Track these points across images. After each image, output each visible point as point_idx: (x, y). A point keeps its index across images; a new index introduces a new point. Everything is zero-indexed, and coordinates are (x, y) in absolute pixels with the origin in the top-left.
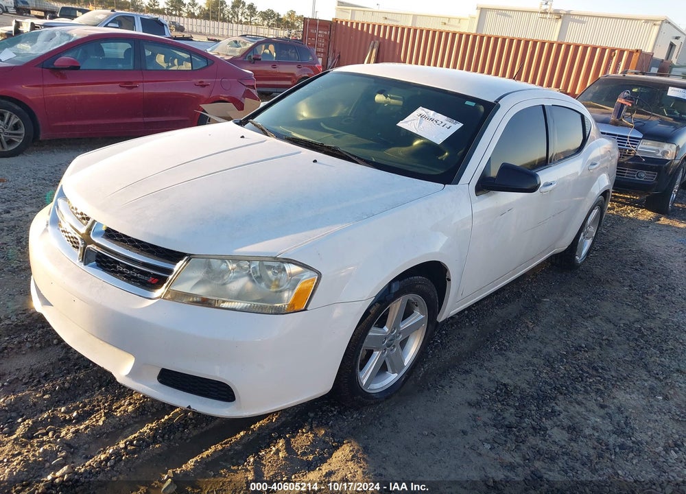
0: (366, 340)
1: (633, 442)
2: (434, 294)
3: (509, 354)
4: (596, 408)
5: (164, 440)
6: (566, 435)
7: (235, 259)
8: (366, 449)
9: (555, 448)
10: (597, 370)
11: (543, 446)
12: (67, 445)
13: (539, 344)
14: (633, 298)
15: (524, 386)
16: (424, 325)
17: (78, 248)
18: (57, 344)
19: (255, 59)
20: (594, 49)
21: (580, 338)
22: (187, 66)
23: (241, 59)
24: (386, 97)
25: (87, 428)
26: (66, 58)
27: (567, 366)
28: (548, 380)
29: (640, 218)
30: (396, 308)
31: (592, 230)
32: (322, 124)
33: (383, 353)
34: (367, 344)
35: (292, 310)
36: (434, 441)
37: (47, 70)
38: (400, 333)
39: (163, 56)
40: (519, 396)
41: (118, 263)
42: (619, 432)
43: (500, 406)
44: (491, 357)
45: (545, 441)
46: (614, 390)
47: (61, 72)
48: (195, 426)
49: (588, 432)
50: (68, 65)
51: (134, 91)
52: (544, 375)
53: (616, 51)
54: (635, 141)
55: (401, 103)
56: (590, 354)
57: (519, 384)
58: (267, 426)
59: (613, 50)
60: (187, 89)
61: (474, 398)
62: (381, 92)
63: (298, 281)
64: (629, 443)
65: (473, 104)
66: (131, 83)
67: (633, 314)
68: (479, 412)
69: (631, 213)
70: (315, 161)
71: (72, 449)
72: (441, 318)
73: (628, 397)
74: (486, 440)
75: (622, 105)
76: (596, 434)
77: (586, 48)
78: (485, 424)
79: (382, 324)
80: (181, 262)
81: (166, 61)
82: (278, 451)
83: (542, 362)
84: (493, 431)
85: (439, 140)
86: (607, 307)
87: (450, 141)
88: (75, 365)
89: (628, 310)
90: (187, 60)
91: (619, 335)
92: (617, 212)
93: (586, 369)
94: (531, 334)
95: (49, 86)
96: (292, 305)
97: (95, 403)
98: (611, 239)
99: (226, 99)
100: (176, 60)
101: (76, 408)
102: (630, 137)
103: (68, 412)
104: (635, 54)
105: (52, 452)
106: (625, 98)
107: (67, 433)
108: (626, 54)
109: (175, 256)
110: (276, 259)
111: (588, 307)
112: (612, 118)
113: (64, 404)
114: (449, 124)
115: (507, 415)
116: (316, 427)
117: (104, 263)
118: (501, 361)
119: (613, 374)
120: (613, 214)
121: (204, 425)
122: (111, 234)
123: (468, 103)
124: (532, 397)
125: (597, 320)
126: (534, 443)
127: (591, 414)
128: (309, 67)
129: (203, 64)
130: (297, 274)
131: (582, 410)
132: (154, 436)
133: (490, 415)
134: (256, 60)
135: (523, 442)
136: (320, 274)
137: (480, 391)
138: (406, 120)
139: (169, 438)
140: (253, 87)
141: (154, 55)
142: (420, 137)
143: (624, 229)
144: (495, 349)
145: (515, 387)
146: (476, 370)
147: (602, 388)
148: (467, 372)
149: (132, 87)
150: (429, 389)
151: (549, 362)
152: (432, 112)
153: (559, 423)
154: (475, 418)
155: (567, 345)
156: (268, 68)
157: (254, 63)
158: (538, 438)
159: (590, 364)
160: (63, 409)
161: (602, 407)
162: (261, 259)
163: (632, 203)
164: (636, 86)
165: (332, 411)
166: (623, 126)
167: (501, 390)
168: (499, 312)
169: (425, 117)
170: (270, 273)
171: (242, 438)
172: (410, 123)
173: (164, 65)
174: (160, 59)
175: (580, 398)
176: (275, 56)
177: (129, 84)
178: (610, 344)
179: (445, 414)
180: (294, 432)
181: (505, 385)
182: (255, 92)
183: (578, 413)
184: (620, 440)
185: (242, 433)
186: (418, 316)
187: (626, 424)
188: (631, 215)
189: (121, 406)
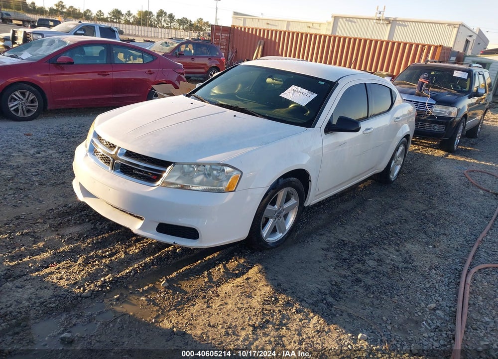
0: (265, 211)
1: (412, 266)
2: (302, 189)
3: (346, 226)
4: (394, 252)
5: (158, 264)
6: (376, 263)
7: (198, 165)
8: (266, 268)
9: (369, 269)
10: (397, 234)
11: (363, 268)
12: (107, 266)
13: (364, 222)
14: (424, 199)
15: (354, 241)
16: (297, 207)
17: (109, 163)
18: (88, 222)
19: (179, 54)
20: (411, 45)
21: (389, 219)
22: (140, 61)
23: (170, 54)
24: (273, 80)
25: (116, 259)
26: (64, 57)
27: (380, 232)
28: (368, 239)
29: (436, 155)
30: (281, 194)
31: (401, 160)
32: (236, 96)
33: (274, 221)
34: (266, 214)
35: (228, 190)
36: (303, 265)
37: (53, 65)
38: (283, 210)
39: (123, 54)
40: (351, 246)
41: (133, 169)
42: (405, 261)
43: (340, 250)
44: (336, 228)
45: (364, 265)
46: (405, 243)
47: (61, 65)
48: (174, 258)
49: (388, 262)
50: (66, 61)
51: (107, 77)
52: (366, 236)
53: (426, 46)
54: (430, 105)
55: (281, 83)
56: (394, 226)
57: (351, 240)
58: (213, 258)
59: (424, 46)
60: (140, 75)
61: (325, 246)
62: (270, 77)
63: (230, 176)
64: (410, 266)
65: (323, 83)
66: (105, 72)
67: (422, 207)
68: (328, 253)
69: (430, 152)
70: (235, 116)
71: (110, 268)
72: (307, 204)
73: (413, 246)
74: (332, 265)
75: (423, 83)
76: (393, 263)
77: (405, 44)
78: (331, 258)
79: (273, 203)
80: (170, 167)
81: (125, 57)
82: (220, 269)
83: (365, 230)
84: (336, 261)
85: (304, 104)
86: (407, 204)
87: (310, 104)
88: (101, 232)
89: (420, 205)
90: (139, 57)
91: (412, 217)
92: (421, 151)
93: (390, 233)
94: (360, 217)
95: (53, 75)
96: (228, 188)
97: (117, 249)
98: (415, 167)
99: (164, 82)
100: (132, 57)
101: (108, 251)
102: (428, 103)
103: (103, 252)
104: (438, 48)
105: (100, 269)
106: (424, 78)
107: (106, 261)
108: (432, 48)
109: (166, 164)
110: (219, 164)
111: (396, 203)
112: (417, 91)
113: (100, 249)
114: (309, 95)
115: (344, 254)
116: (239, 259)
117: (125, 170)
118: (342, 230)
119: (406, 236)
120: (418, 153)
121: (178, 258)
122: (129, 154)
123: (320, 82)
124: (359, 246)
125: (401, 210)
126: (358, 266)
127: (391, 254)
128: (216, 59)
129: (150, 59)
130: (230, 172)
131: (386, 252)
132: (153, 263)
133: (334, 254)
134: (181, 55)
135: (352, 266)
136: (242, 173)
137: (329, 243)
138: (285, 92)
139: (160, 264)
140: (183, 74)
141: (117, 53)
142: (294, 103)
143: (424, 162)
144: (338, 224)
145: (349, 242)
146: (327, 234)
147: (398, 242)
148: (321, 235)
149: (106, 75)
150: (300, 243)
151: (370, 230)
152: (300, 88)
153: (372, 258)
154: (326, 256)
155: (381, 222)
156: (189, 61)
157: (179, 57)
158: (360, 265)
159: (393, 231)
160: (100, 251)
161: (397, 251)
162: (211, 164)
163: (432, 146)
164: (434, 70)
165: (247, 252)
166: (423, 96)
167: (341, 243)
168: (342, 207)
169: (296, 91)
170: (215, 172)
171: (199, 263)
172: (288, 94)
173: (124, 60)
174: (121, 56)
175: (386, 247)
176: (193, 52)
177: (104, 73)
178: (406, 221)
179: (309, 254)
180: (227, 261)
181: (343, 240)
182: (184, 77)
183: (384, 254)
184: (405, 265)
185: (199, 262)
186: (293, 201)
187: (410, 258)
188: (430, 153)
189: (131, 250)
